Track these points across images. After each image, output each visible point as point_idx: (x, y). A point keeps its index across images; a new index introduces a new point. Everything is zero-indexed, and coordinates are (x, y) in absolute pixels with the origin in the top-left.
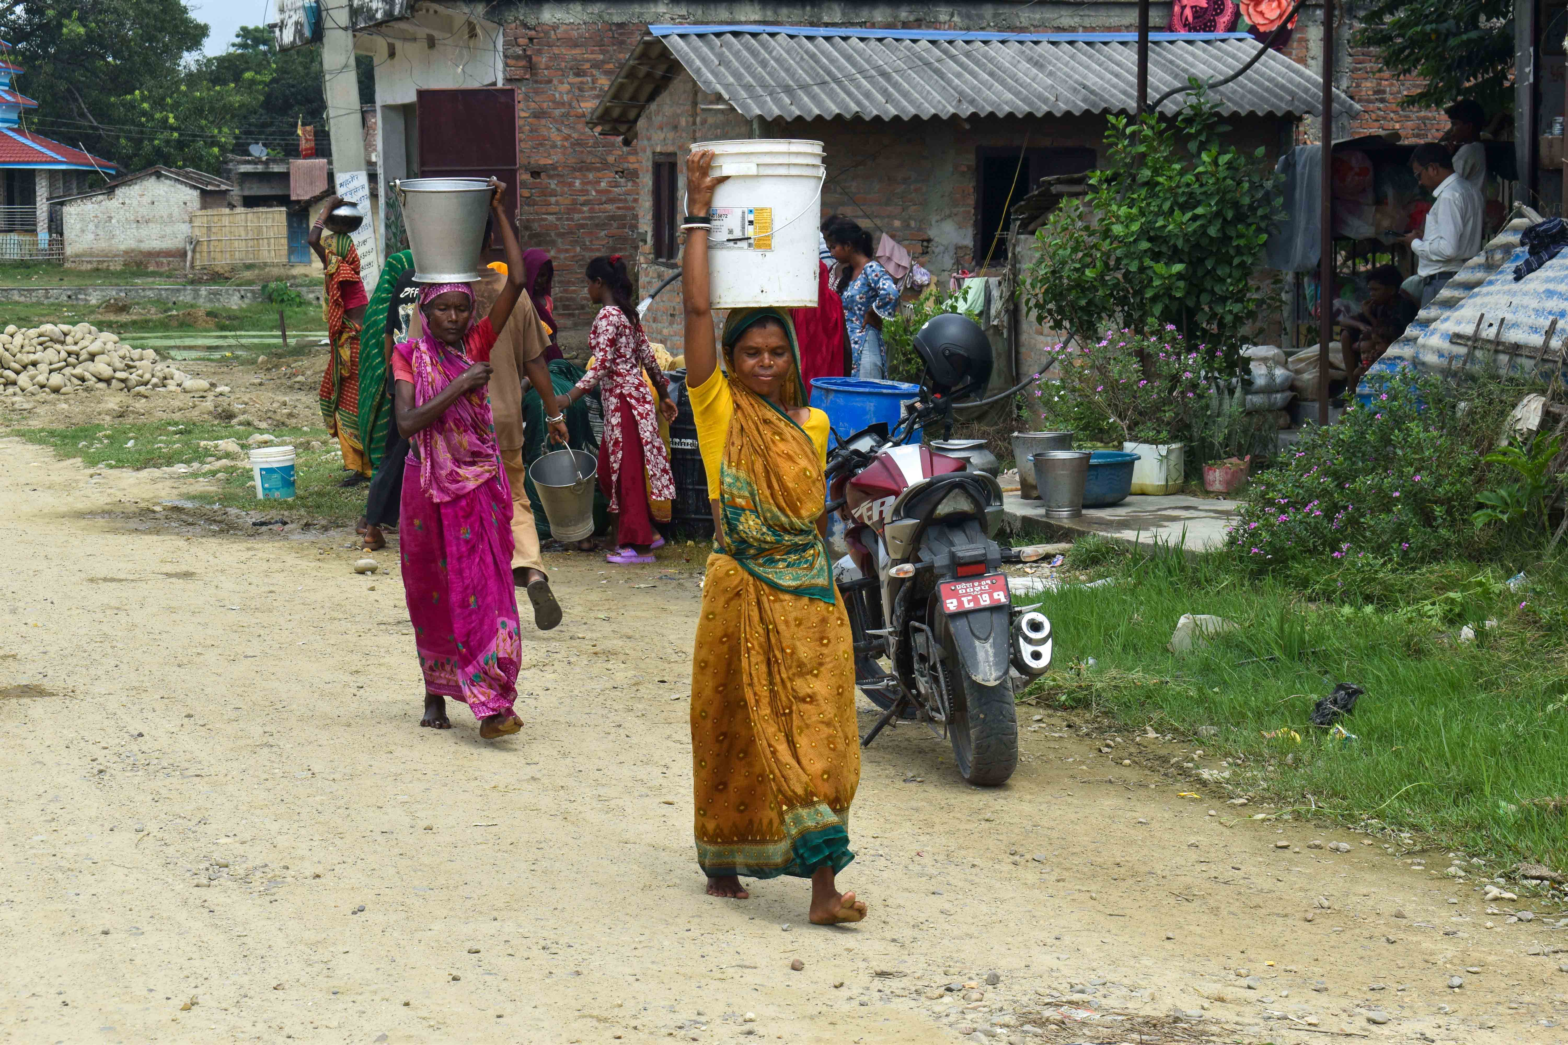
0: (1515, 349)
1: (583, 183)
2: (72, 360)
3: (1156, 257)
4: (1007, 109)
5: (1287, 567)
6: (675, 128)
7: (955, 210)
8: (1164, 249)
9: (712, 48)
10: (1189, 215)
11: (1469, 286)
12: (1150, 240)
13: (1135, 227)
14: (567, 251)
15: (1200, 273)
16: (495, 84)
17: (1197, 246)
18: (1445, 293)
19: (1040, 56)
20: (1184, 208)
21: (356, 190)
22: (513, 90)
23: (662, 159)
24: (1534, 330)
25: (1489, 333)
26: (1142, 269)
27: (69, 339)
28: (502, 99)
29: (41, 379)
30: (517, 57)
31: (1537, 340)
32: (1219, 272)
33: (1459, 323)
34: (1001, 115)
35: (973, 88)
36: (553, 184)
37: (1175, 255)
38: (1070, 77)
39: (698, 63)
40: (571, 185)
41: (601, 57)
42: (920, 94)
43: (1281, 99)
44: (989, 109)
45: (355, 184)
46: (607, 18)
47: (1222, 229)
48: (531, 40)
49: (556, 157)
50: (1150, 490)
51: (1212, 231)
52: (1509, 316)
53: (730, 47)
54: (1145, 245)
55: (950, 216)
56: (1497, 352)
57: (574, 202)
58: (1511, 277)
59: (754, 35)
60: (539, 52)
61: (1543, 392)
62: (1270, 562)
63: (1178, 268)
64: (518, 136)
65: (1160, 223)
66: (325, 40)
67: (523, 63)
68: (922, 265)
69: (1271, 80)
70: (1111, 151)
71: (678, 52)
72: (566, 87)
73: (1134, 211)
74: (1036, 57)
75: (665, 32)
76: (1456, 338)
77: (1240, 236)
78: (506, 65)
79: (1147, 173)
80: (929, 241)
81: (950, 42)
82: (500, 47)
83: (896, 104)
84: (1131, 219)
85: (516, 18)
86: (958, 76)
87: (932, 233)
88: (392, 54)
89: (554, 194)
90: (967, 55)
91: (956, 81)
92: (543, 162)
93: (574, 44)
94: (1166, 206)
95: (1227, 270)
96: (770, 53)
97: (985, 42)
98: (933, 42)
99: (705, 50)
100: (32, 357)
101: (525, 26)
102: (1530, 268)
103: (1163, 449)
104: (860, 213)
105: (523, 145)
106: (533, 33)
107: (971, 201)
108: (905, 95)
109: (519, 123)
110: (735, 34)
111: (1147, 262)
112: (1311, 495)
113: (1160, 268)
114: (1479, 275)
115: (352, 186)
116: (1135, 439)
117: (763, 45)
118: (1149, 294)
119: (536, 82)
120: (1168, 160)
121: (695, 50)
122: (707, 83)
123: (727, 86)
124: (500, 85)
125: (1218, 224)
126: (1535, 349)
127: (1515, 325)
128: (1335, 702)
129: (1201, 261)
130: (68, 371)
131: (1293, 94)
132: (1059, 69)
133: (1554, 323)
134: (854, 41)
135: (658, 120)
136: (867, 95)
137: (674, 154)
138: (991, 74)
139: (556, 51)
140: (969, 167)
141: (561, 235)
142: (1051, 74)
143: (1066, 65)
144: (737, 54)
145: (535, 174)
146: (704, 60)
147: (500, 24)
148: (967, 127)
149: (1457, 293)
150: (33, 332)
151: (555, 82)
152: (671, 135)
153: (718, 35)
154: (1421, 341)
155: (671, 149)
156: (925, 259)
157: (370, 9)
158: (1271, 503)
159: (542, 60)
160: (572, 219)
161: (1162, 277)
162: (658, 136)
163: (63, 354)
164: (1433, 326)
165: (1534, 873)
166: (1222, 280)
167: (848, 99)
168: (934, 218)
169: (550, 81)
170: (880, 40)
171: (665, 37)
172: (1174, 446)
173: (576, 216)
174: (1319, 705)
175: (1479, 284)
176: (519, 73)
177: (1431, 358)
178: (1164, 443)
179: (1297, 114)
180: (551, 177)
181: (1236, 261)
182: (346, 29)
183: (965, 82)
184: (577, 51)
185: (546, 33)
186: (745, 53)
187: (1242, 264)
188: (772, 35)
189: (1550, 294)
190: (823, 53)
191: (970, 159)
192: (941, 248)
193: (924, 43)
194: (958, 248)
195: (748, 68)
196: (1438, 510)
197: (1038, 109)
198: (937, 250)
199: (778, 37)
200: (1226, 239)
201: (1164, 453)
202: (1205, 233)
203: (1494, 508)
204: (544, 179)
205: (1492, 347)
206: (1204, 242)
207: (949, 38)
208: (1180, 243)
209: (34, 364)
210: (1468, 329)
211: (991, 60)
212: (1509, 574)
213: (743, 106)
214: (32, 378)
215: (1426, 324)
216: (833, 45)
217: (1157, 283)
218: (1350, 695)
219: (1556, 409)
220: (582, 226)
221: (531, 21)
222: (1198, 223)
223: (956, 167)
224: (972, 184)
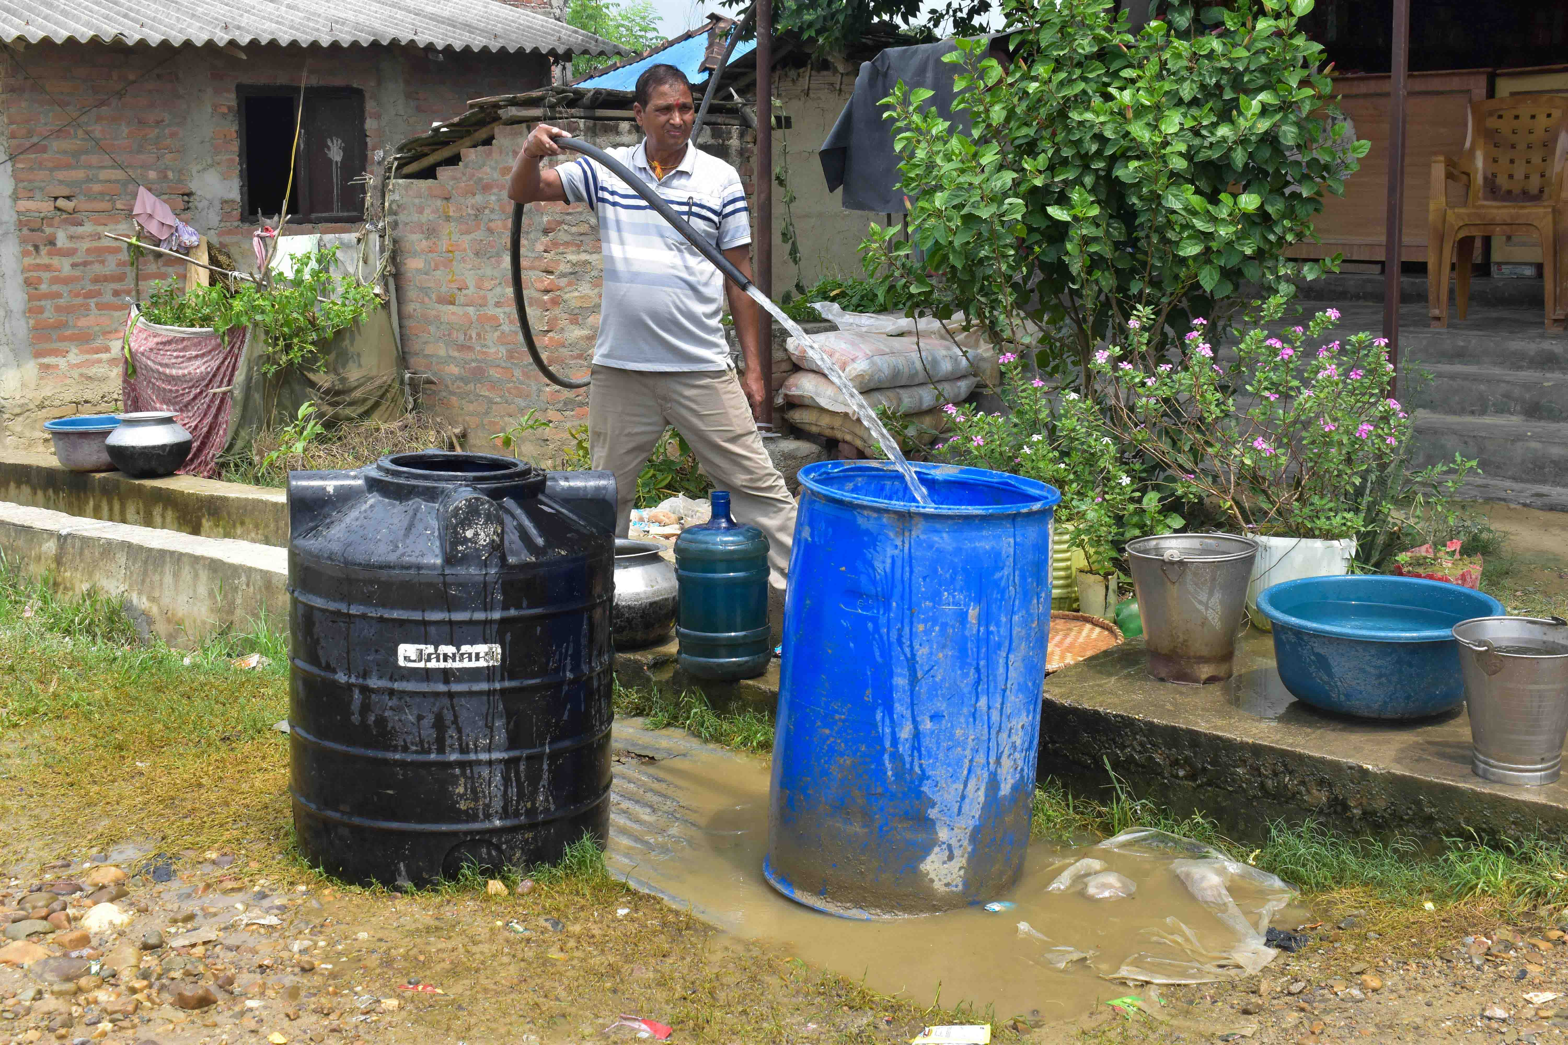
4: (287, 37)
7: (217, 159)
34: (283, 43)
35: (224, 16)
43: (545, 38)
44: (268, 36)
55: (212, 166)
68: (187, 222)
69: (511, 21)
80: (189, 194)
83: (152, 28)
86: (194, 4)
87: (193, 186)
91: (199, 9)
104: (110, 163)
107: (235, 146)
136: (110, 18)
140: (229, 108)
148: (242, 56)
156: (188, 215)
168: (194, 168)
191: (230, 99)
192: (205, 203)
194: (224, 202)
197: (320, 38)
198: (200, 205)
223: (215, 107)
224: (235, 127)
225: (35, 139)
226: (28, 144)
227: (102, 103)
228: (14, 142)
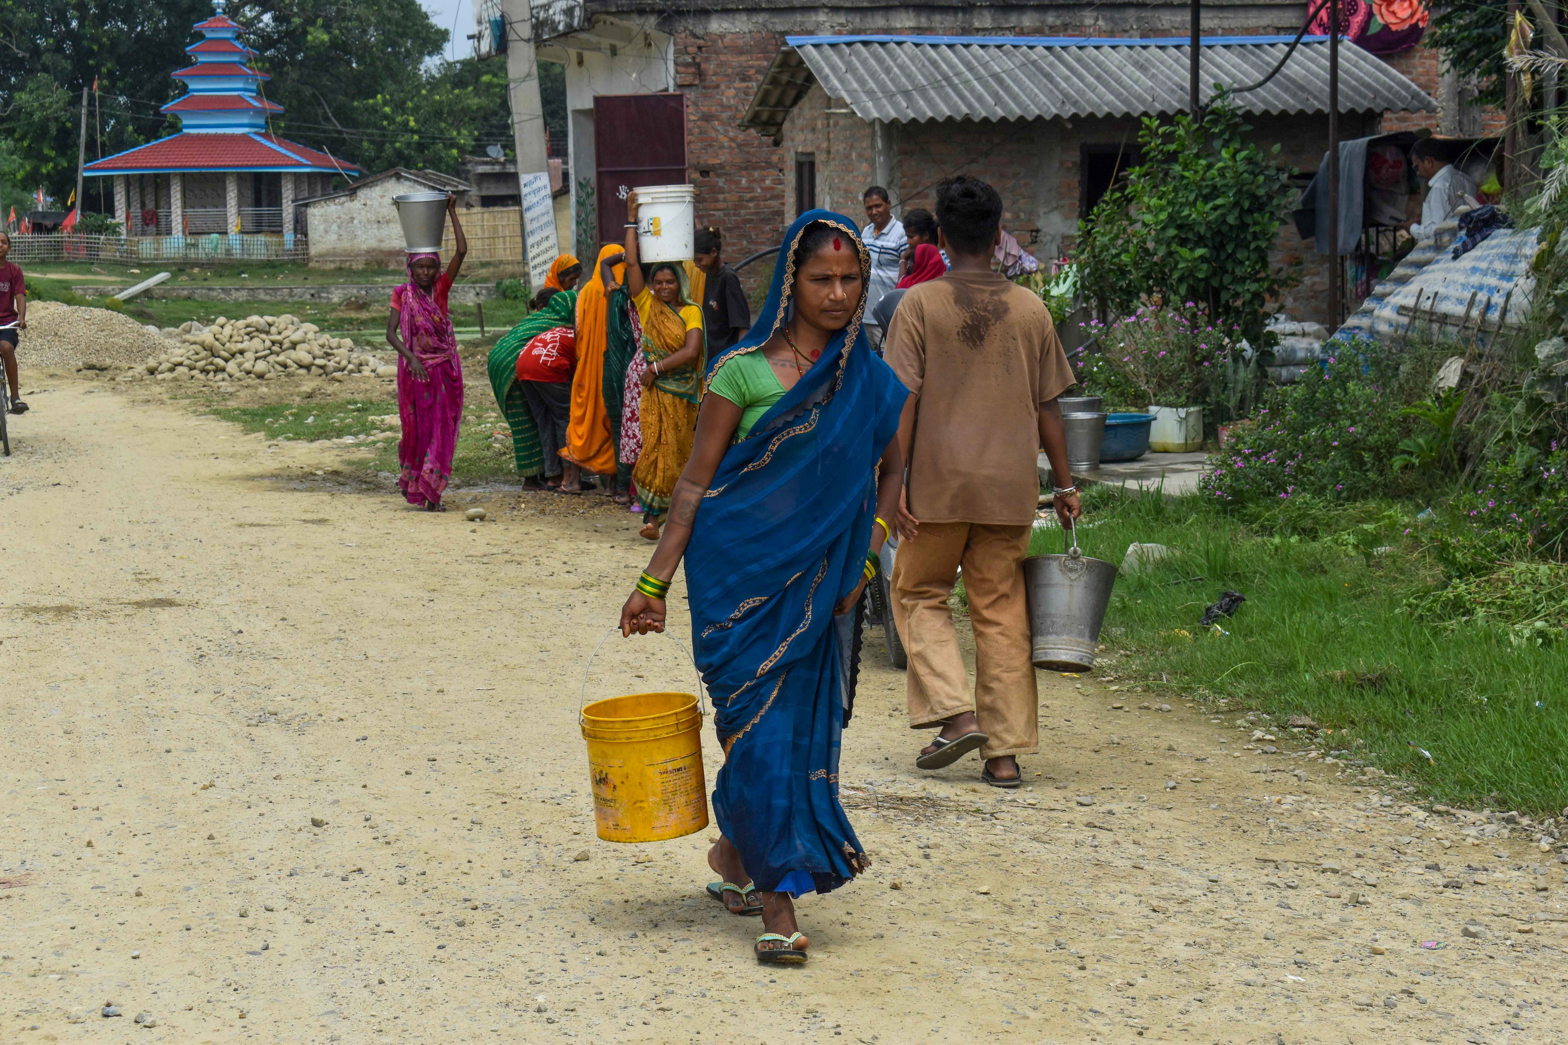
0: (1444, 319)
1: (748, 181)
2: (276, 348)
3: (1183, 243)
4: (1106, 109)
5: (1245, 507)
6: (813, 130)
7: (1061, 203)
8: (1190, 235)
9: (841, 57)
10: (1210, 205)
11: (1420, 265)
12: (1179, 227)
13: (1163, 216)
14: (734, 244)
15: (1223, 256)
16: (667, 90)
17: (1219, 232)
18: (1399, 271)
19: (1147, 60)
20: (1206, 199)
21: (539, 190)
22: (681, 96)
23: (803, 159)
24: (1460, 301)
25: (1426, 305)
26: (1170, 254)
27: (273, 330)
28: (672, 104)
29: (247, 366)
30: (687, 65)
31: (1460, 310)
32: (1239, 256)
33: (1406, 297)
34: (1100, 115)
35: (1078, 91)
36: (721, 182)
37: (1200, 241)
38: (1170, 79)
39: (827, 70)
40: (738, 183)
41: (765, 63)
42: (1029, 97)
43: (1365, 97)
44: (1089, 110)
45: (538, 184)
46: (770, 26)
47: (1240, 217)
48: (700, 48)
49: (723, 157)
50: (1171, 448)
51: (1231, 220)
52: (1442, 291)
53: (858, 54)
54: (1172, 232)
55: (1056, 208)
56: (1431, 321)
57: (741, 199)
58: (1451, 256)
59: (882, 44)
60: (707, 59)
61: (1462, 354)
62: (1231, 503)
63: (1200, 252)
64: (687, 138)
65: (1186, 213)
66: (509, 51)
67: (692, 70)
68: (1032, 254)
69: (1358, 79)
70: (1145, 149)
71: (810, 60)
72: (732, 92)
73: (1164, 202)
74: (1142, 61)
75: (800, 42)
76: (1402, 310)
77: (1256, 223)
78: (677, 72)
79: (1177, 168)
80: (1038, 231)
81: (1063, 48)
82: (671, 56)
83: (1004, 106)
84: (1162, 209)
85: (686, 29)
86: (1066, 79)
87: (1040, 224)
88: (580, 63)
89: (721, 191)
90: (1079, 60)
91: (1064, 84)
92: (712, 161)
93: (740, 51)
94: (1192, 198)
95: (1246, 254)
96: (895, 61)
97: (1097, 48)
98: (1048, 48)
99: (836, 59)
100: (240, 346)
101: (695, 36)
102: (1466, 249)
103: (1182, 412)
105: (692, 146)
106: (701, 42)
107: (1077, 194)
108: (1015, 98)
109: (687, 125)
110: (865, 43)
111: (1174, 247)
112: (1271, 445)
113: (1184, 252)
114: (1429, 255)
115: (535, 186)
116: (1158, 404)
117: (890, 54)
118: (1176, 275)
119: (705, 87)
120: (1198, 156)
121: (826, 59)
122: (833, 89)
123: (850, 92)
124: (671, 91)
125: (1236, 212)
126: (1459, 318)
127: (1446, 298)
128: (1220, 608)
129: (1222, 246)
130: (272, 358)
131: (1376, 92)
132: (1162, 72)
133: (1474, 295)
134: (975, 48)
135: (800, 122)
136: (980, 98)
137: (812, 154)
138: (1098, 78)
139: (723, 58)
140: (1074, 163)
141: (729, 230)
142: (1153, 77)
143: (1169, 68)
144: (864, 62)
145: (705, 173)
146: (833, 68)
147: (671, 34)
148: (1069, 126)
149: (1409, 271)
150: (241, 323)
151: (723, 87)
152: (810, 136)
153: (849, 44)
154: (1376, 312)
155: (810, 149)
157: (553, 22)
158: (1238, 453)
159: (710, 67)
160: (739, 215)
161: (1186, 260)
162: (800, 137)
163: (268, 343)
164: (1387, 299)
165: (1300, 723)
166: (1241, 263)
167: (960, 102)
168: (1042, 211)
169: (718, 87)
170: (999, 47)
171: (799, 47)
172: (1192, 409)
173: (743, 212)
174: (1208, 610)
175: (1428, 263)
176: (689, 79)
177: (1383, 328)
178: (1182, 406)
179: (1378, 111)
180: (718, 176)
181: (1252, 246)
182: (528, 41)
183: (1071, 86)
184: (743, 58)
185: (715, 41)
186: (872, 61)
187: (1258, 248)
188: (899, 44)
189: (1474, 270)
190: (944, 59)
191: (1075, 156)
192: (1049, 238)
193: (1040, 49)
194: (1065, 237)
195: (873, 75)
196: (1367, 457)
197: (1135, 110)
198: (1045, 240)
199: (905, 46)
200: (1244, 226)
201: (1183, 415)
202: (1224, 221)
203: (1411, 454)
204: (712, 177)
205: (1427, 317)
206: (1225, 229)
207: (1064, 44)
208: (1202, 230)
209: (242, 352)
210: (1410, 302)
211: (1099, 65)
212: (1419, 509)
213: (864, 110)
214: (240, 365)
215: (1381, 298)
216: (954, 52)
217: (1181, 266)
218: (1234, 601)
219: (1471, 370)
220: (749, 221)
221: (699, 31)
222: (1219, 212)
223: (1062, 163)
224: (1077, 178)
225: (920, 189)
226: (914, 192)
227: (973, 161)
228: (903, 191)
